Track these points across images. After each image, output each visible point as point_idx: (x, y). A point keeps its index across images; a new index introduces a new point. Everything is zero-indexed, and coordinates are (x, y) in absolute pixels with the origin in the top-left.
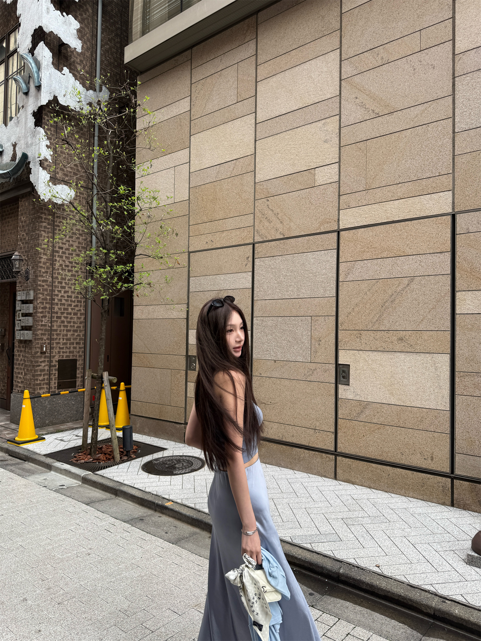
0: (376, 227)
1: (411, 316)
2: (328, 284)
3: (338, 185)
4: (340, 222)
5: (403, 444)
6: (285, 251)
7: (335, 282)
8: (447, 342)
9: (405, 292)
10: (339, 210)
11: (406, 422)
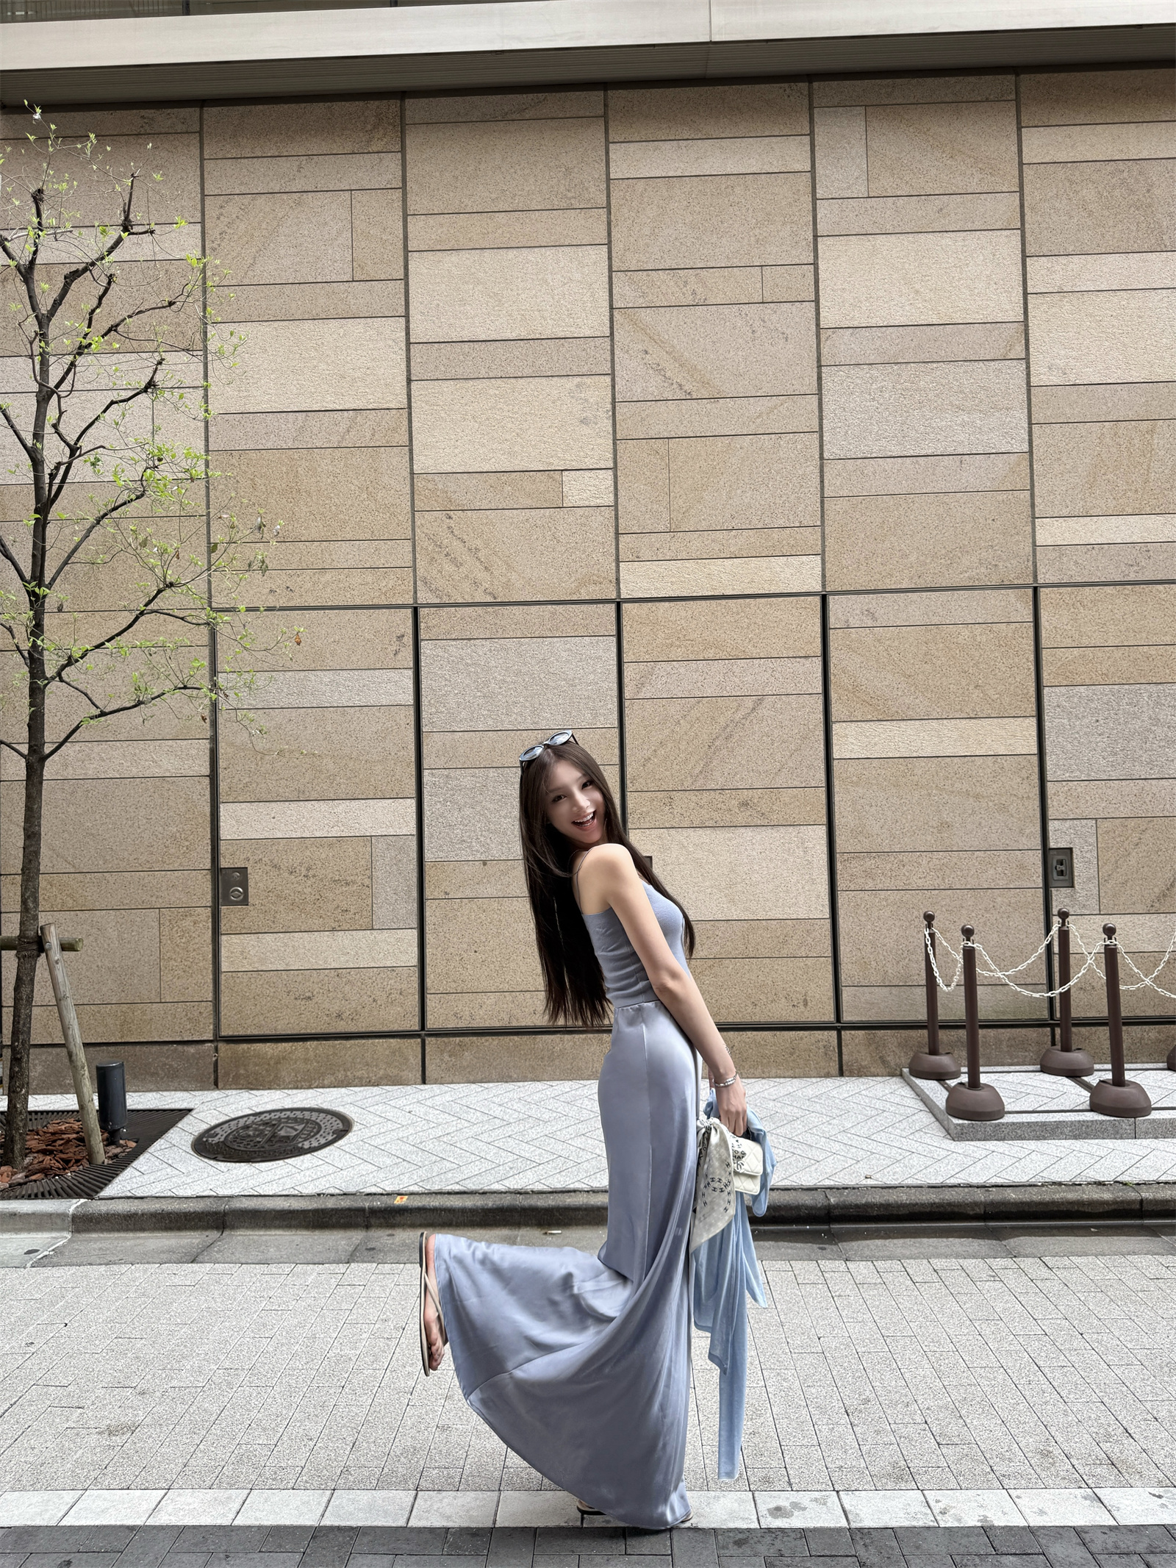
0: (692, 602)
1: (760, 763)
2: (602, 704)
3: (613, 512)
4: (621, 585)
5: (755, 986)
6: (500, 631)
7: (615, 700)
8: (821, 806)
9: (748, 722)
10: (618, 561)
11: (759, 947)
